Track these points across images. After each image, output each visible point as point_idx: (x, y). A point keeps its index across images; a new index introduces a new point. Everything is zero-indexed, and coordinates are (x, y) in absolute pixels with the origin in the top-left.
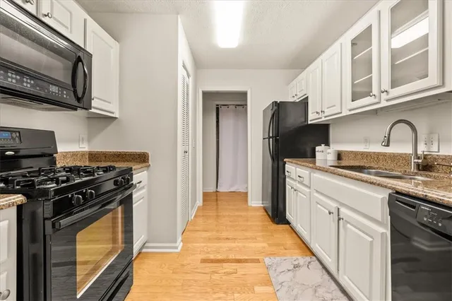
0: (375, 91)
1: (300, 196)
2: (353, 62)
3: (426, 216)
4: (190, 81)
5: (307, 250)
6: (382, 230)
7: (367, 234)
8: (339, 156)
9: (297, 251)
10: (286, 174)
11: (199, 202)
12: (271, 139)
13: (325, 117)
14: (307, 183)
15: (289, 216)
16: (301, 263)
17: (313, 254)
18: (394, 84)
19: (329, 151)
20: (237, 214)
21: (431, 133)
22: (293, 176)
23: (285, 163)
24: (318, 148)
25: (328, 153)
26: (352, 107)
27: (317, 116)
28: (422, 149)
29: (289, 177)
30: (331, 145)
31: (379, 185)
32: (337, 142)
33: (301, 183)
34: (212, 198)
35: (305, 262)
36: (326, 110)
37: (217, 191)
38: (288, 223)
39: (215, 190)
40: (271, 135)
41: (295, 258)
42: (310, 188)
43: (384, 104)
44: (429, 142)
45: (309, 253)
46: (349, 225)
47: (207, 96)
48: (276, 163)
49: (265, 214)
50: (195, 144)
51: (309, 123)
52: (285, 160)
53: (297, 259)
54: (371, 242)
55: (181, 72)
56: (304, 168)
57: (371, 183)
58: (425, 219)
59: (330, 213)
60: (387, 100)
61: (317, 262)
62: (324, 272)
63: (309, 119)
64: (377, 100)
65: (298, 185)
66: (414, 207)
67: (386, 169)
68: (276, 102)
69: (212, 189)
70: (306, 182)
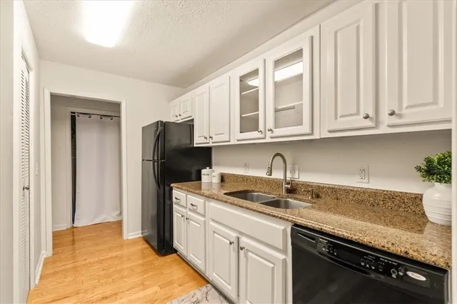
0: (261, 127)
1: (192, 224)
2: (242, 97)
3: (324, 247)
4: (32, 78)
5: (202, 278)
6: (282, 257)
7: (269, 261)
8: (223, 178)
9: (191, 284)
10: (174, 200)
11: (47, 252)
12: (156, 163)
13: (213, 143)
14: (202, 212)
15: (176, 244)
16: (200, 298)
17: (208, 282)
18: (277, 124)
19: (214, 174)
20: (110, 255)
21: (294, 164)
22: (183, 203)
23: (171, 189)
24: (203, 171)
25: (214, 176)
26: (240, 138)
27: (205, 141)
28: (289, 176)
29: (177, 204)
30: (213, 168)
31: (281, 218)
32: (218, 165)
33: (194, 211)
34: (66, 240)
35: (203, 294)
36: (214, 137)
37: (73, 227)
38: (176, 251)
39: (69, 227)
40: (156, 158)
41: (192, 293)
42: (204, 216)
43: (268, 140)
44: (293, 171)
45: (204, 282)
46: (250, 254)
47: (57, 100)
48: (162, 187)
49: (147, 246)
50: (39, 170)
51: (195, 146)
52: (172, 185)
53: (195, 294)
54: (273, 268)
55: (18, 65)
56: (199, 196)
57: (274, 216)
58: (324, 249)
59: (231, 243)
60: (272, 138)
61: (213, 289)
62: (222, 298)
63: (195, 142)
64: (262, 136)
65: (189, 213)
66: (314, 239)
67: (265, 193)
68: (162, 122)
69: (65, 225)
70: (200, 210)
